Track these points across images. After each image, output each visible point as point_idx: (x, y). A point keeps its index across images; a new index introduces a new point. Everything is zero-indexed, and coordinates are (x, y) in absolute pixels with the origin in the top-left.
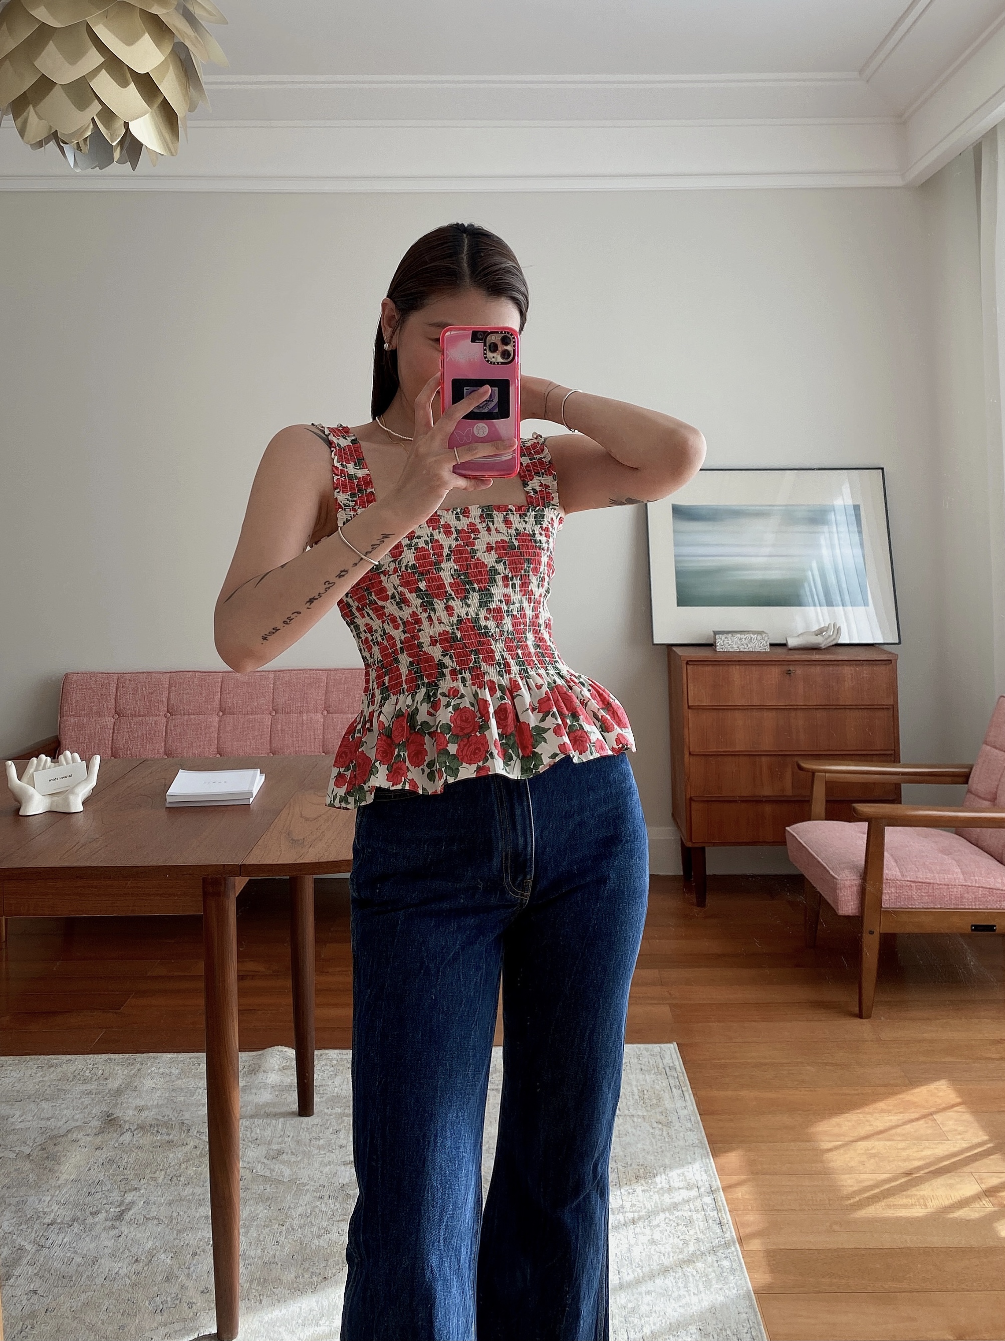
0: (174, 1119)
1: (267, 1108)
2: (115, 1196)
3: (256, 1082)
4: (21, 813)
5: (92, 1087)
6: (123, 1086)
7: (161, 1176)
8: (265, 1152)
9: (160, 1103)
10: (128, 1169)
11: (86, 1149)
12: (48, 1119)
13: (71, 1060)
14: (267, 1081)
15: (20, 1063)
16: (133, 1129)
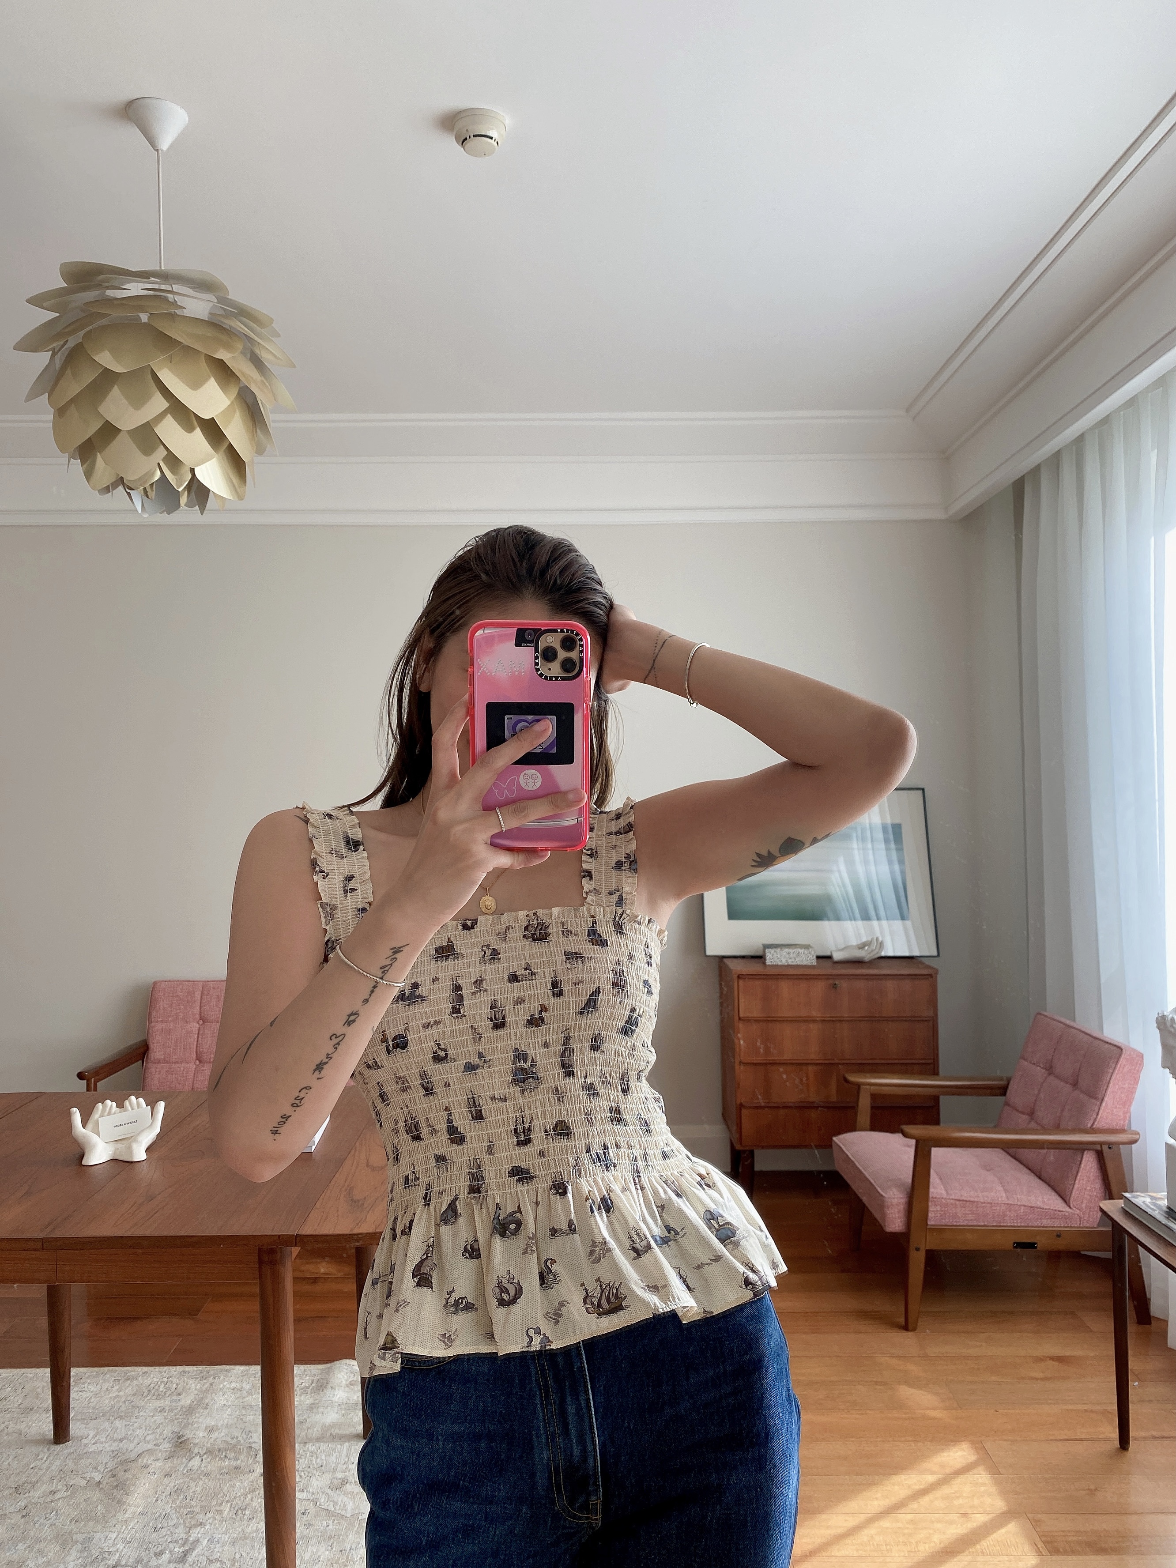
0: (242, 1442)
1: (333, 1430)
2: (180, 1532)
3: (324, 1399)
4: (84, 1162)
5: (166, 1403)
6: (195, 1402)
7: (226, 1508)
8: (329, 1482)
9: (229, 1423)
10: (195, 1500)
11: (156, 1476)
12: (121, 1440)
13: (146, 1372)
14: (333, 1399)
15: (97, 1376)
16: (202, 1454)
